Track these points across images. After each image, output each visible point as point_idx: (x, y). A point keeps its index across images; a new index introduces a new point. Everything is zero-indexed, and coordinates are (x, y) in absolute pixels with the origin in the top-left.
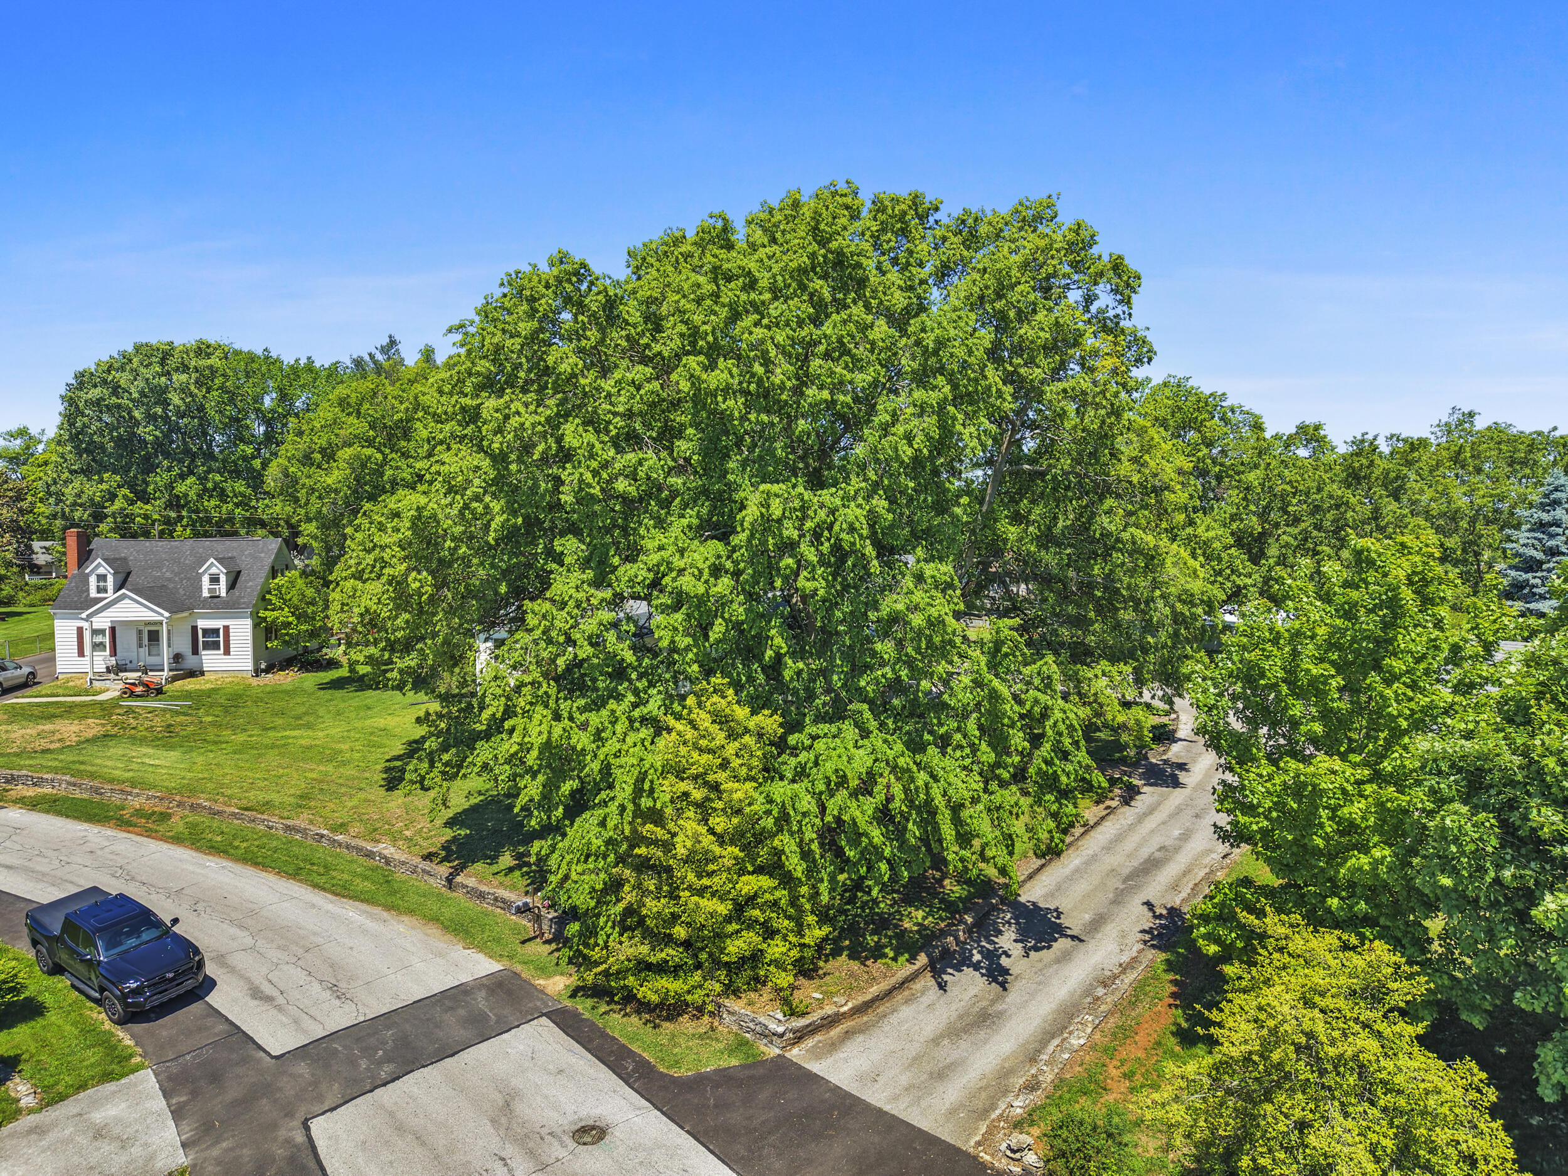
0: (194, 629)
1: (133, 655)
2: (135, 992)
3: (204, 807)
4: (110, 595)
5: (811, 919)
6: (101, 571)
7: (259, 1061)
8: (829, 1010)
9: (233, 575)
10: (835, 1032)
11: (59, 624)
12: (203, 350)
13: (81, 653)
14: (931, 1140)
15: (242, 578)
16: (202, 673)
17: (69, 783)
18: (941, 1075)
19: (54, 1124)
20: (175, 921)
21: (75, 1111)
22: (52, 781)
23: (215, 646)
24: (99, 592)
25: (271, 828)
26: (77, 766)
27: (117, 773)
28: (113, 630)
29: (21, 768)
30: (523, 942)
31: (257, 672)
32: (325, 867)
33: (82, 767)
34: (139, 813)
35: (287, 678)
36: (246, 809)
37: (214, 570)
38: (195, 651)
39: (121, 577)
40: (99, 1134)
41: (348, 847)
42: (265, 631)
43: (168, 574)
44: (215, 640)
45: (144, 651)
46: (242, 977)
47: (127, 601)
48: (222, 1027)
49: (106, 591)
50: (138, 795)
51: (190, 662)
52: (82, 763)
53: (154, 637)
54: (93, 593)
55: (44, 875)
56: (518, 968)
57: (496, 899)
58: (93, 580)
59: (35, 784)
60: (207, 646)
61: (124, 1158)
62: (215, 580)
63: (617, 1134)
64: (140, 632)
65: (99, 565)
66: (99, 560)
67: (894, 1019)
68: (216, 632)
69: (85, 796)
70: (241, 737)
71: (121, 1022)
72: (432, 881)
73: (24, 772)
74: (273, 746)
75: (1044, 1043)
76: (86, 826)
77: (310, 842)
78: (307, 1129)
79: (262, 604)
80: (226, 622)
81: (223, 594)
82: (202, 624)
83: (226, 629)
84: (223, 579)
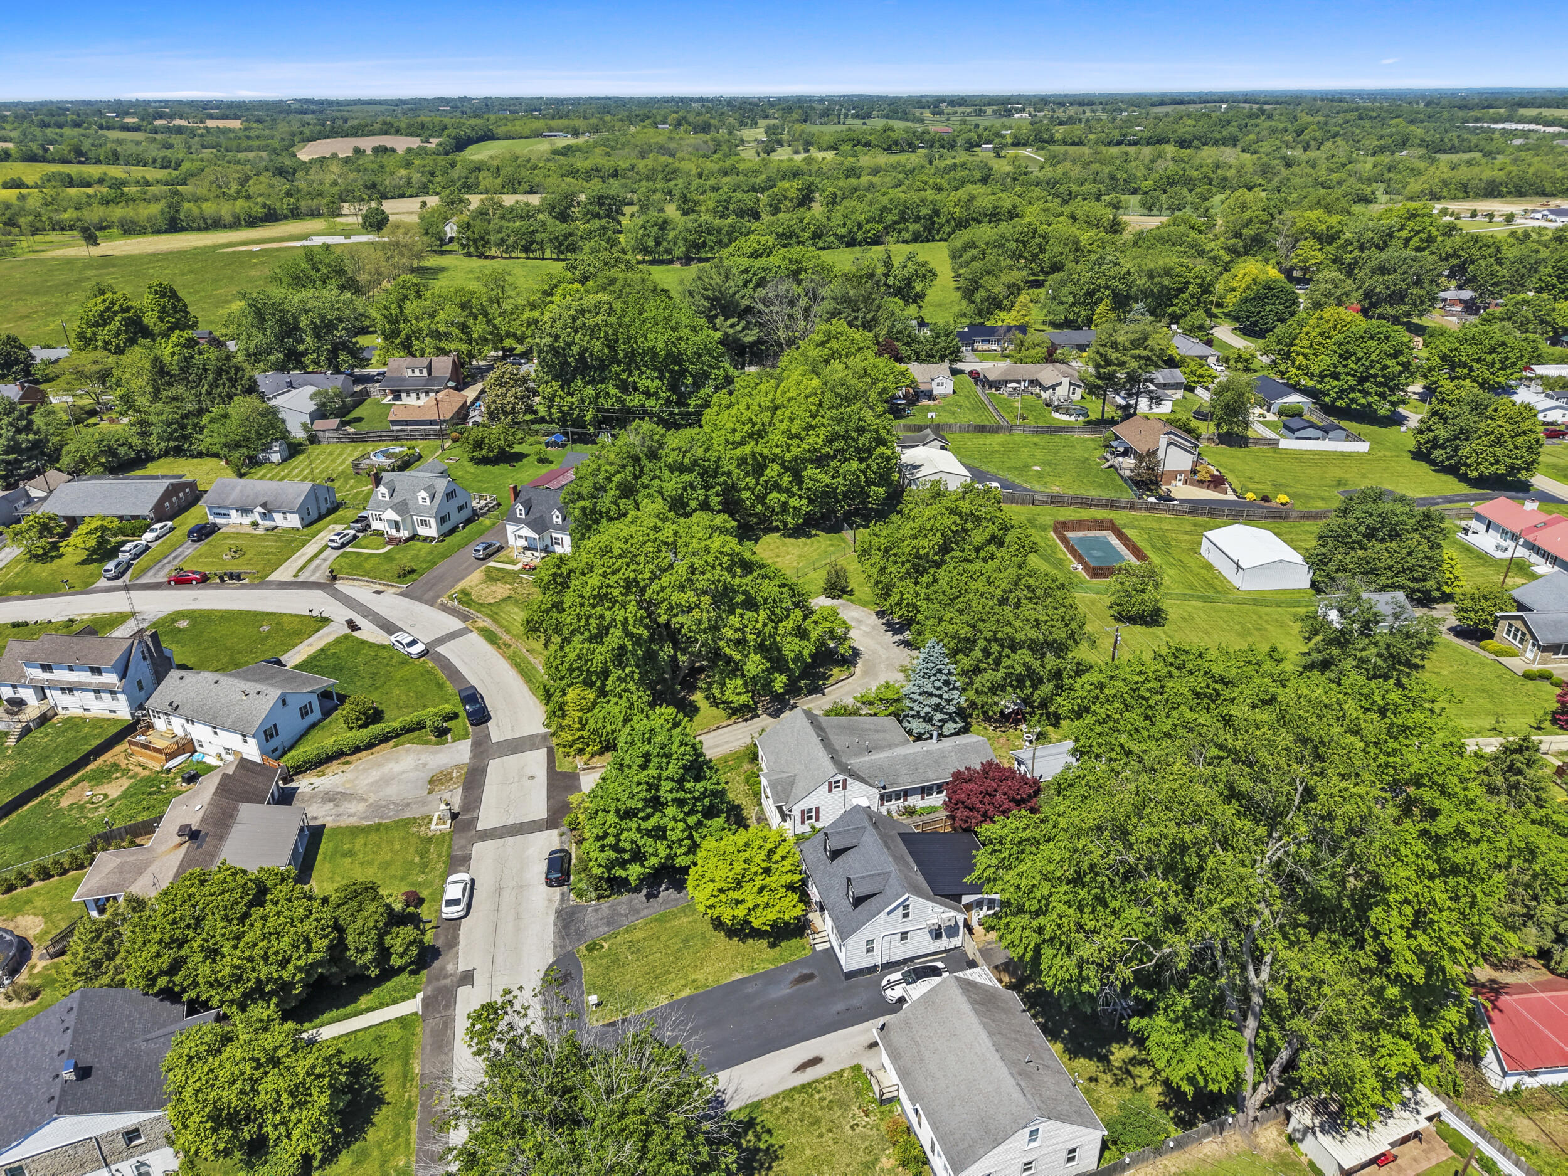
0: (551, 537)
11: (508, 527)
23: (559, 544)
38: (552, 545)
49: (522, 515)
51: (551, 548)
54: (518, 516)
60: (556, 543)
62: (557, 517)
63: (536, 779)
68: (559, 539)
81: (561, 523)
82: (553, 535)
83: (562, 538)
84: (560, 518)
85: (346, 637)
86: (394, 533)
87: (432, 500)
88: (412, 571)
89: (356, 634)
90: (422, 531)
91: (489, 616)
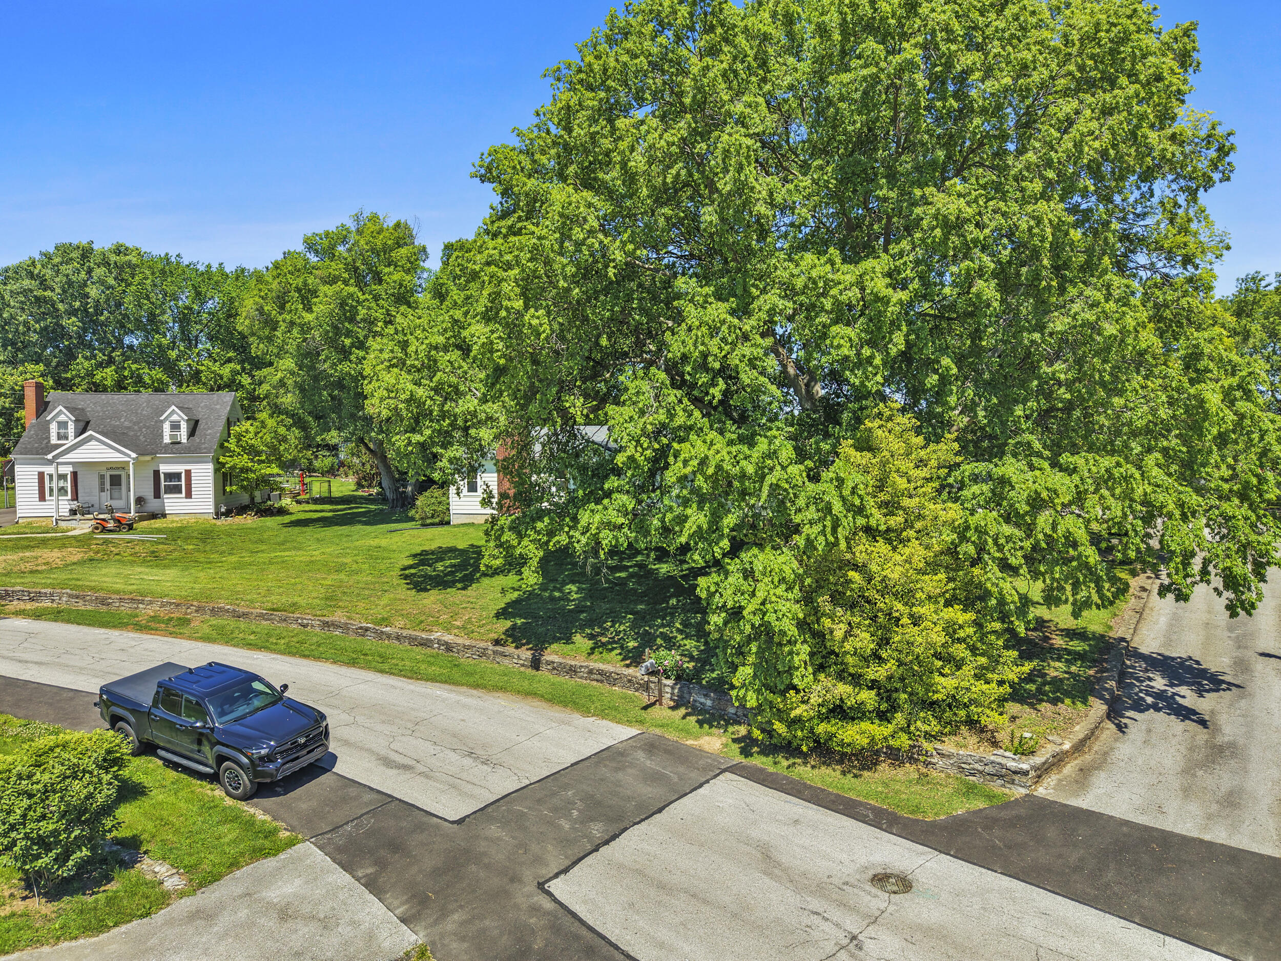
0: (157, 473)
1: (94, 500)
2: (269, 758)
3: (227, 611)
4: (71, 441)
6: (62, 418)
7: (437, 827)
8: (1051, 748)
9: (193, 423)
11: (20, 470)
12: (119, 250)
13: (42, 498)
15: (201, 426)
16: (164, 516)
17: (70, 596)
18: (1231, 803)
19: (221, 907)
20: (285, 687)
21: (239, 890)
22: (52, 595)
23: (177, 490)
24: (59, 438)
25: (305, 626)
26: (74, 582)
27: (118, 586)
28: (75, 475)
29: (14, 585)
30: (645, 708)
31: (218, 515)
32: (381, 656)
33: (80, 583)
34: (154, 618)
35: (248, 520)
36: (274, 610)
37: (175, 417)
38: (157, 495)
39: (82, 424)
40: (285, 914)
41: (398, 638)
42: (224, 476)
43: (127, 424)
44: (177, 484)
45: (105, 495)
46: (362, 749)
47: (93, 443)
48: (367, 797)
49: (67, 438)
50: (151, 603)
51: (152, 505)
52: (78, 580)
53: (116, 481)
54: (54, 440)
55: (81, 668)
56: (658, 731)
57: (591, 672)
58: (54, 427)
59: (32, 600)
60: (170, 490)
61: (335, 940)
62: (175, 426)
63: (923, 880)
64: (102, 477)
65: (60, 412)
66: (60, 407)
68: (177, 476)
69: (89, 608)
70: (233, 559)
71: (246, 798)
72: (506, 661)
73: (18, 588)
74: (271, 563)
76: (103, 630)
77: (352, 636)
78: (549, 894)
79: (220, 451)
80: (188, 467)
81: (184, 440)
82: (164, 468)
83: (188, 473)
84: (184, 426)
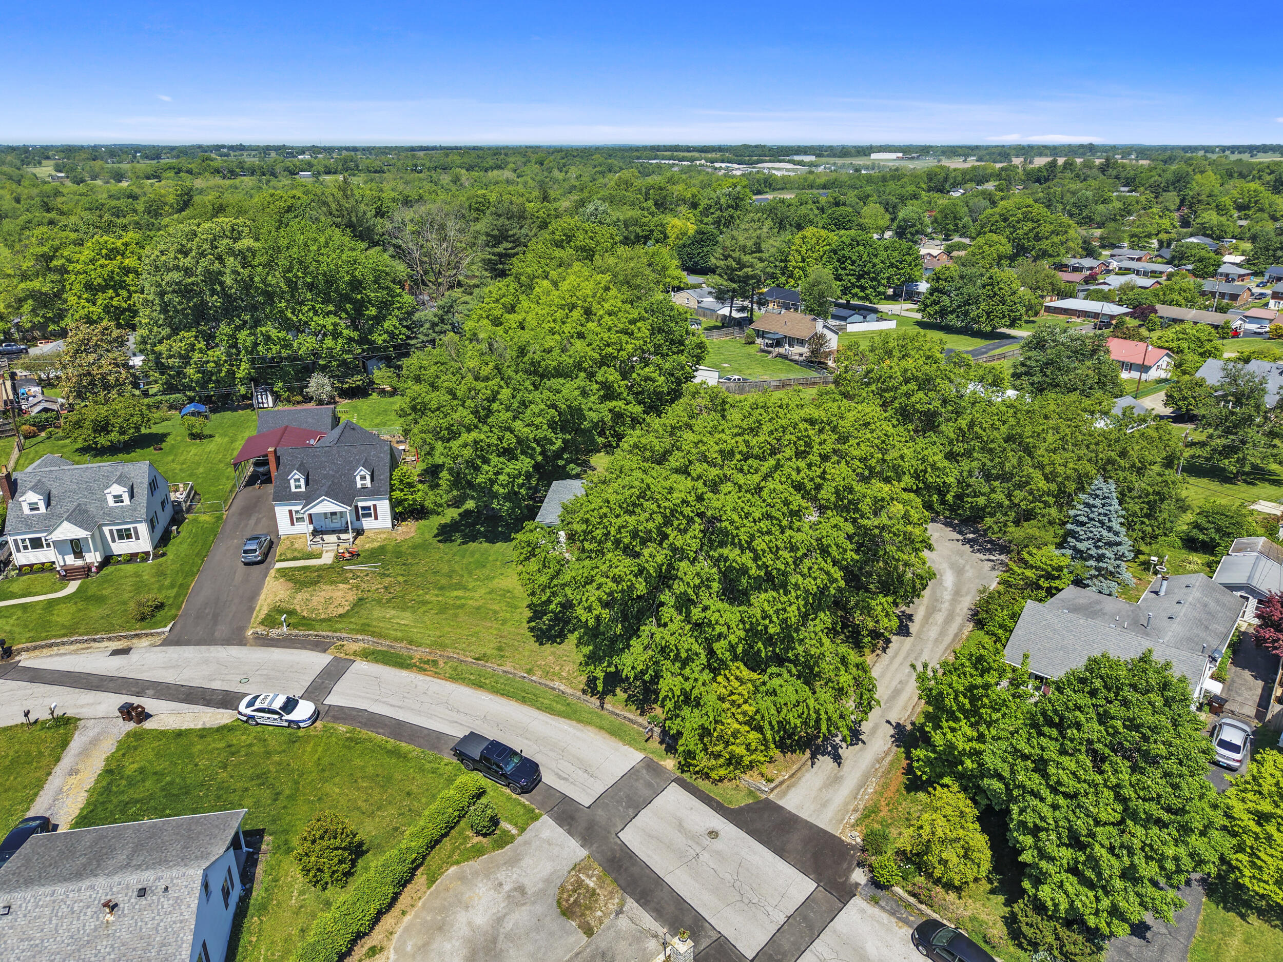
0: (356, 507)
1: (322, 523)
4: (304, 490)
5: (773, 746)
6: (296, 476)
7: (581, 810)
8: (781, 779)
9: (373, 475)
10: (784, 786)
11: (278, 509)
13: (293, 524)
14: (826, 832)
15: (377, 476)
16: (363, 531)
17: (373, 642)
18: (824, 805)
21: (533, 834)
22: (363, 640)
23: (369, 515)
24: (297, 488)
26: (367, 628)
29: (340, 631)
30: (646, 741)
31: (394, 525)
33: (371, 629)
34: (421, 661)
35: (411, 530)
37: (362, 473)
38: (358, 519)
39: (306, 477)
41: (540, 684)
42: (394, 504)
44: (368, 512)
46: (548, 768)
47: (325, 502)
48: (556, 793)
49: (301, 488)
50: (416, 650)
51: (356, 525)
54: (294, 490)
56: (651, 756)
58: (292, 482)
60: (365, 515)
62: (363, 478)
63: (722, 834)
65: (295, 473)
66: (294, 470)
67: (803, 780)
68: (369, 508)
71: (518, 794)
73: (344, 634)
75: (859, 790)
78: (620, 839)
79: (391, 491)
80: (374, 503)
81: (369, 486)
82: (360, 504)
83: (375, 506)
84: (368, 477)
85: (137, 736)
86: (70, 560)
87: (132, 496)
88: (160, 606)
89: (148, 725)
90: (120, 548)
91: (362, 631)
